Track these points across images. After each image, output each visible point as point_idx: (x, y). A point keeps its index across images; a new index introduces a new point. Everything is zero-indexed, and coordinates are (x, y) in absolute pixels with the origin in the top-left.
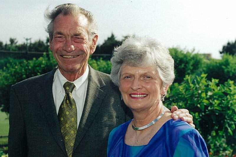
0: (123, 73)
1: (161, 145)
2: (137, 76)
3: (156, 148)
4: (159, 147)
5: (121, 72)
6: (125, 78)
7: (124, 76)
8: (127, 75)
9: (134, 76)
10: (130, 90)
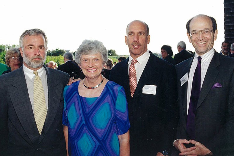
0: (82, 58)
1: (108, 96)
2: (91, 60)
3: (106, 97)
4: (107, 97)
5: (81, 57)
6: (84, 60)
7: (83, 60)
8: (85, 59)
9: (89, 59)
10: (88, 67)
